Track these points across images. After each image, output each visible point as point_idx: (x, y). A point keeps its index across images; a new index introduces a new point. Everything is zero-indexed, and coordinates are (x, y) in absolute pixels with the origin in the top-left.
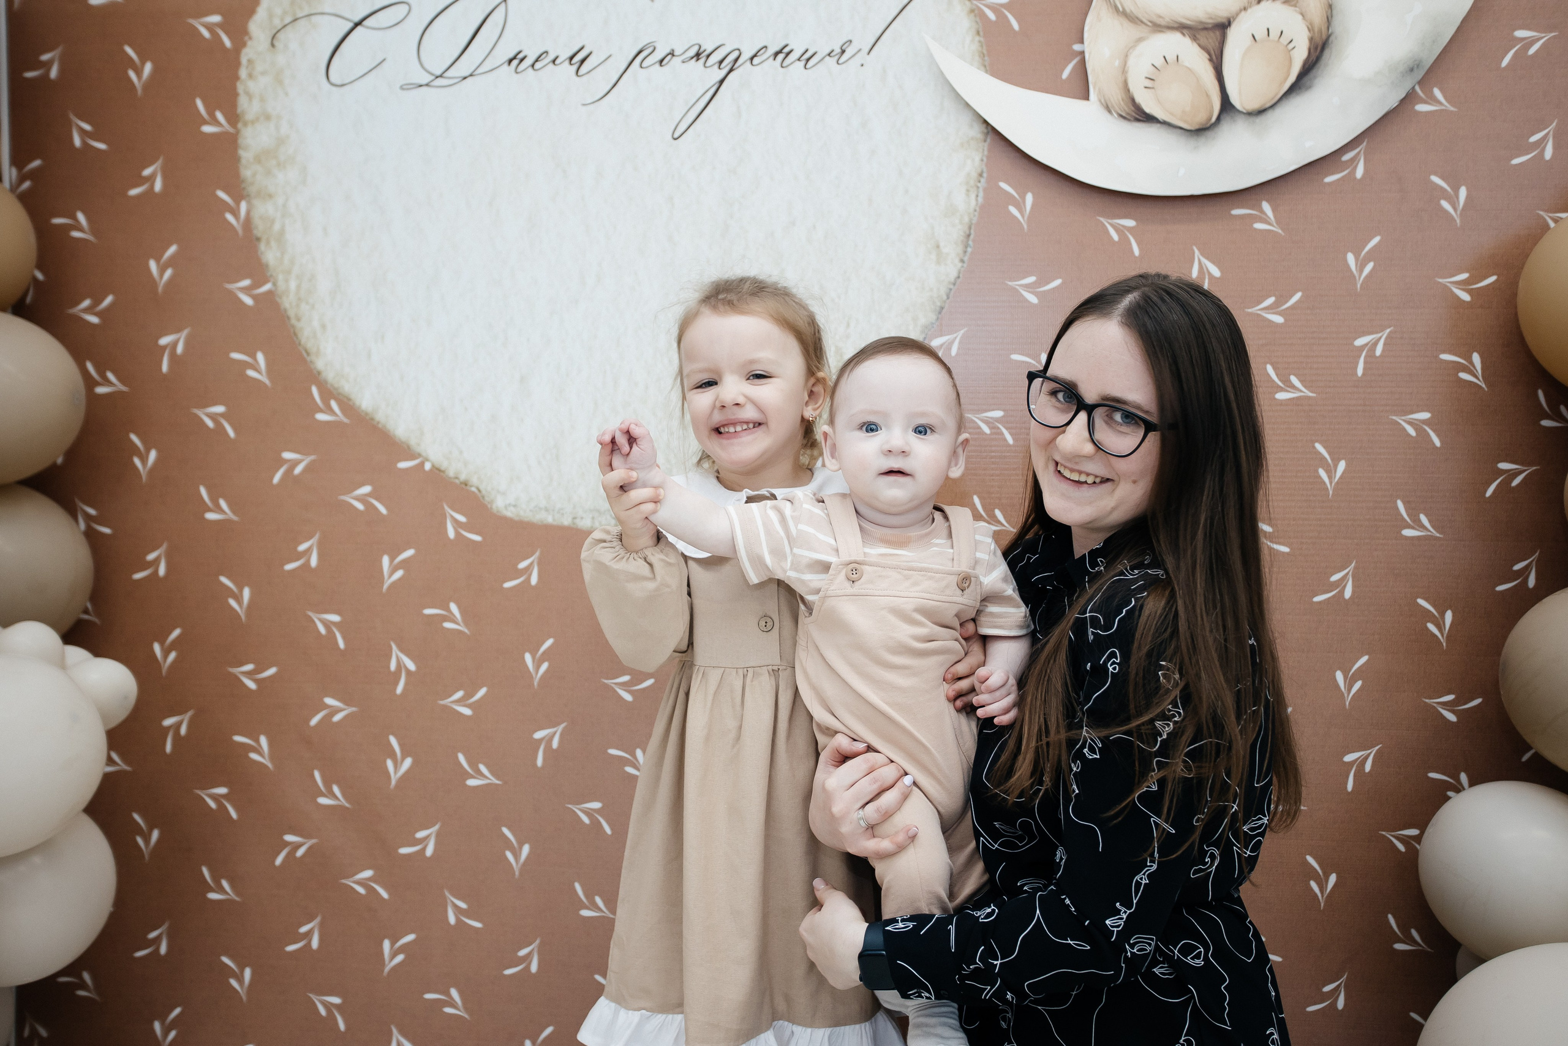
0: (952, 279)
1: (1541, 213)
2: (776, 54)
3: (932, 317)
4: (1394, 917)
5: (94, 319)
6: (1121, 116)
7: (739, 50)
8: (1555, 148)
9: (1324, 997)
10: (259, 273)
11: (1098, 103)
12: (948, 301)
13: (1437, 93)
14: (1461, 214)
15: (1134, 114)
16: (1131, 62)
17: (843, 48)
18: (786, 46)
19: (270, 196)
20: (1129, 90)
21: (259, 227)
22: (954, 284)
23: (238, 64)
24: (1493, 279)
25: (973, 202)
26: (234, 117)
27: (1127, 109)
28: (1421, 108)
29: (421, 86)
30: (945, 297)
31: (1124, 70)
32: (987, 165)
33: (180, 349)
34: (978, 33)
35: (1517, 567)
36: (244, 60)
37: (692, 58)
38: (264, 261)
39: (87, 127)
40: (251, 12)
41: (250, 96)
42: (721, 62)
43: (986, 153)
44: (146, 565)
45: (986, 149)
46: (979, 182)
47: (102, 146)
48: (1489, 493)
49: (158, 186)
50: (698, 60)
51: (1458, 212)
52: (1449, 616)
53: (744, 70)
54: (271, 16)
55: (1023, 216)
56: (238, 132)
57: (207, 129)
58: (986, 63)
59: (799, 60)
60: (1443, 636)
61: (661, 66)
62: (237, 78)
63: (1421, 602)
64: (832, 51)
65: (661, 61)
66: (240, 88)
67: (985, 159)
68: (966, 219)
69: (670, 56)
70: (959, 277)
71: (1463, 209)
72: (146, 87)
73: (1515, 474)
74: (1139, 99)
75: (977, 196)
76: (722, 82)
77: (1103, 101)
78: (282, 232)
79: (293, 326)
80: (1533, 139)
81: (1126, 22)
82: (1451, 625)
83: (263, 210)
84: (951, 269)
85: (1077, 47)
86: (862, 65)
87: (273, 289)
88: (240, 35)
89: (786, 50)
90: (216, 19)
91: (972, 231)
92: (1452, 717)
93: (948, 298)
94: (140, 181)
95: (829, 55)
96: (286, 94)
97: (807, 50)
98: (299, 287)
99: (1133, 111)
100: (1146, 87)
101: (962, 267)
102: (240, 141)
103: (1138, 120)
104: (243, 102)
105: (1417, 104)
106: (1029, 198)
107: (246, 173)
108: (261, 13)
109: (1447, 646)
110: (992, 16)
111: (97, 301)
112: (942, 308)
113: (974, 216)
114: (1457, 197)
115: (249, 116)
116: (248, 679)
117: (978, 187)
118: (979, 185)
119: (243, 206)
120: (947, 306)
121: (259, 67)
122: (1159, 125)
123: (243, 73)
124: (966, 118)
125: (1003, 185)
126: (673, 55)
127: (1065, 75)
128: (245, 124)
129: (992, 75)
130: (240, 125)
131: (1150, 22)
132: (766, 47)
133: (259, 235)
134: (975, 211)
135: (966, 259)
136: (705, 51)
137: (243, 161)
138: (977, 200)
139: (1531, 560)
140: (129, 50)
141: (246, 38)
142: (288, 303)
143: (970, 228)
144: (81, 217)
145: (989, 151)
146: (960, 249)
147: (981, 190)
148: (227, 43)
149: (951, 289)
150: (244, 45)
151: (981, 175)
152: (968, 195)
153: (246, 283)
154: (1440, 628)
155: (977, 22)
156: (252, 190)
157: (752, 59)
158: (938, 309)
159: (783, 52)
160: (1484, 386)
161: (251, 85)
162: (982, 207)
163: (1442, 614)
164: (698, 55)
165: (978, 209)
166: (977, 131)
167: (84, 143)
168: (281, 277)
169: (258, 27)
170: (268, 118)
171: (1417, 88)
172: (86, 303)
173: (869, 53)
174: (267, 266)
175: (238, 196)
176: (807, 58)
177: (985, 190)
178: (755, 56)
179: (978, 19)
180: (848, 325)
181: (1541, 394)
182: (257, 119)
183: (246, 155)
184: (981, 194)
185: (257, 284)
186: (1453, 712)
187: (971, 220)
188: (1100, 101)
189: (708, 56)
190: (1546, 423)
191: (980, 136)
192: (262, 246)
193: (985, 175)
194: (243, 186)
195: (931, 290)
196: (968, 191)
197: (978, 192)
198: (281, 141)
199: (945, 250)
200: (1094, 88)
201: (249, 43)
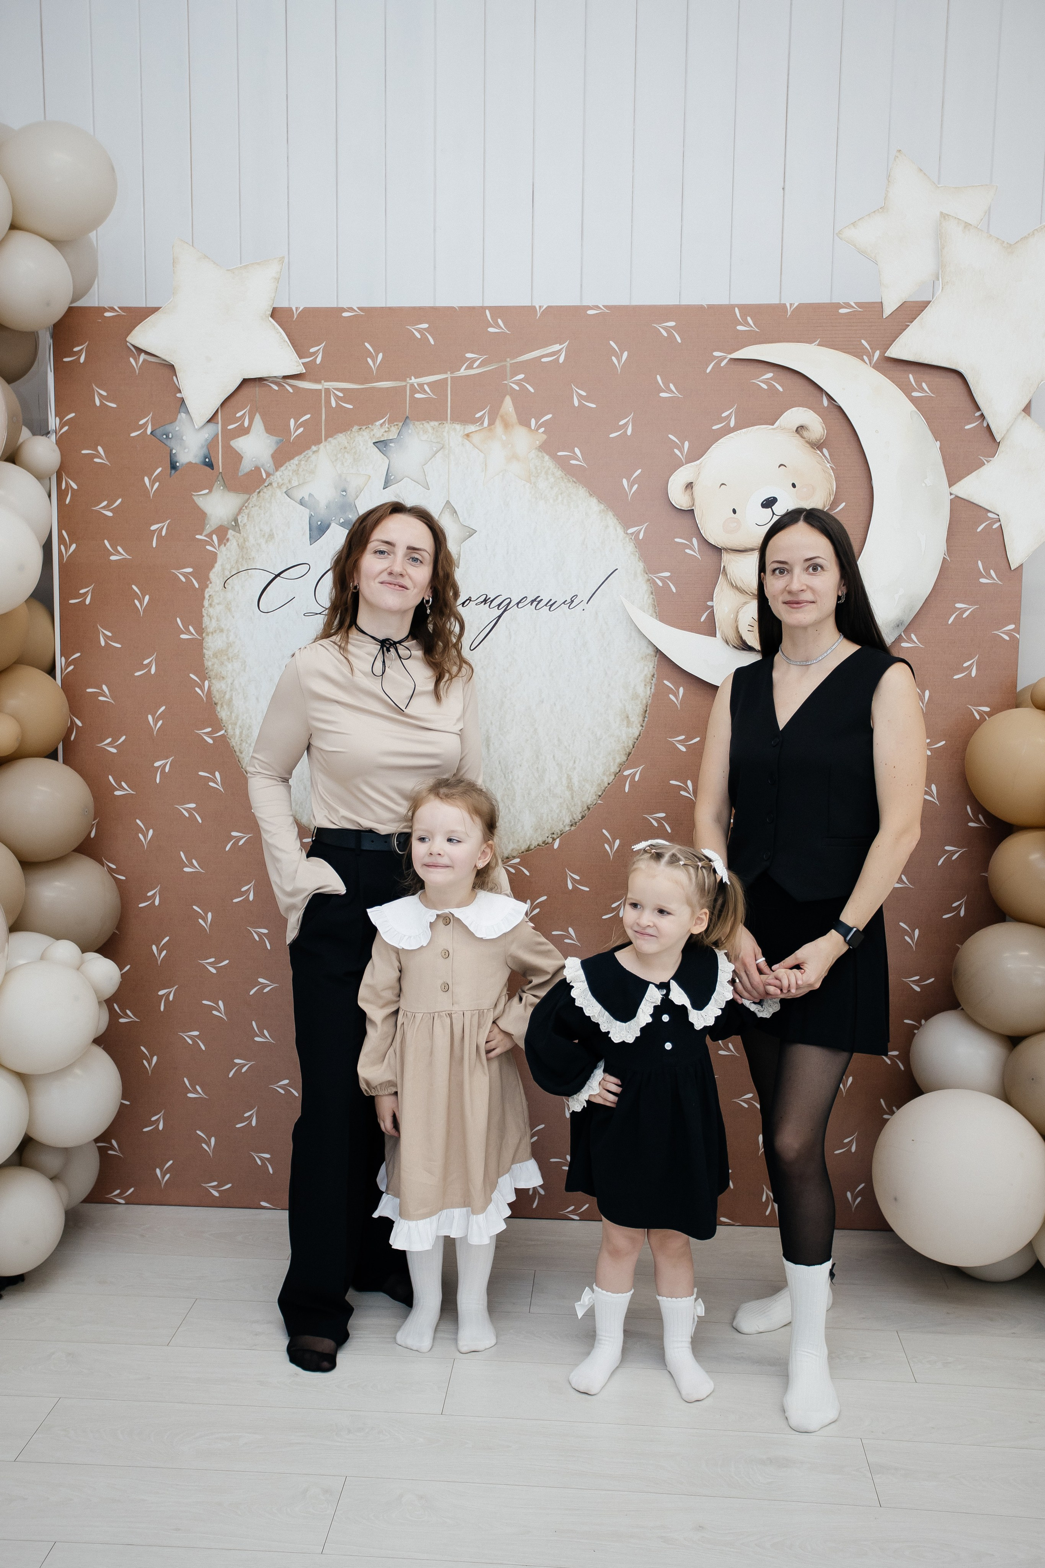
0: (636, 737)
1: (970, 706)
2: (532, 602)
3: (624, 758)
4: (884, 1101)
5: (114, 750)
6: (734, 647)
7: (510, 599)
8: (977, 670)
9: (843, 1146)
10: (216, 724)
11: (722, 639)
12: (633, 749)
13: (913, 636)
14: (926, 707)
15: (741, 646)
16: (740, 615)
17: (572, 599)
18: (539, 597)
19: (223, 678)
20: (739, 632)
21: (216, 697)
22: (637, 740)
23: (204, 598)
24: (944, 742)
25: (649, 692)
26: (200, 630)
27: (737, 642)
28: (904, 645)
29: (317, 614)
30: (632, 747)
31: (736, 621)
32: (656, 671)
33: (167, 770)
34: (652, 593)
35: (954, 905)
36: (207, 596)
37: (482, 602)
38: (219, 717)
39: (109, 634)
40: (213, 567)
41: (211, 618)
42: (499, 605)
43: (656, 663)
44: (147, 899)
45: (656, 661)
46: (652, 680)
47: (119, 646)
48: (939, 864)
49: (153, 671)
50: (485, 604)
51: (924, 705)
52: (917, 932)
53: (513, 611)
54: (223, 570)
55: (678, 701)
56: (203, 640)
57: (183, 636)
58: (657, 611)
59: (546, 605)
60: (913, 943)
61: (463, 606)
62: (203, 607)
63: (901, 924)
64: (566, 600)
65: (463, 603)
66: (204, 614)
67: (655, 667)
68: (644, 702)
69: (469, 601)
70: (640, 735)
71: (927, 703)
72: (144, 611)
73: (955, 853)
74: (744, 638)
75: (651, 688)
76: (500, 617)
77: (724, 638)
78: (231, 700)
79: (238, 756)
80: (965, 665)
81: (737, 592)
82: (918, 937)
83: (218, 686)
84: (635, 731)
85: (709, 603)
86: (584, 610)
87: (226, 734)
88: (205, 581)
89: (538, 600)
90: (190, 570)
91: (648, 709)
92: (918, 989)
93: (634, 747)
94: (142, 667)
95: (564, 603)
96: (233, 617)
97: (551, 600)
98: (241, 733)
99: (741, 644)
100: (748, 631)
101: (642, 729)
102: (204, 644)
103: (744, 649)
104: (206, 620)
105: (903, 642)
106: (681, 690)
107: (208, 664)
108: (217, 567)
109: (916, 949)
110: (660, 584)
111: (115, 740)
112: (630, 753)
113: (649, 700)
114: (924, 696)
115: (210, 630)
116: (210, 966)
117: (651, 683)
118: (652, 682)
119: (206, 683)
120: (632, 753)
121: (216, 601)
122: (756, 653)
123: (206, 603)
124: (644, 643)
125: (666, 682)
126: (470, 600)
127: (702, 619)
128: (208, 635)
129: (661, 621)
130: (204, 635)
131: (752, 593)
132: (526, 597)
133: (216, 701)
134: (650, 697)
135: (644, 725)
136: (490, 598)
137: (206, 656)
138: (651, 691)
139: (962, 901)
140: (134, 587)
141: (208, 582)
142: (234, 742)
143: (647, 707)
144: (105, 688)
145: (658, 661)
146: (641, 719)
147: (653, 684)
148: (197, 586)
149: (635, 742)
150: (207, 587)
151: (653, 676)
152: (645, 688)
153: (209, 730)
154: (912, 938)
155: (651, 587)
156: (212, 674)
157: (518, 604)
158: (627, 753)
159: (536, 601)
160: (938, 803)
161: (211, 610)
162: (654, 695)
163: (913, 931)
164: (485, 601)
165: (651, 696)
166: (651, 651)
167: (106, 643)
168: (230, 727)
169: (216, 576)
170: (222, 631)
171: (902, 634)
172: (109, 740)
173: (587, 603)
174: (222, 720)
175: (204, 678)
176: (551, 605)
177: (655, 685)
178: (520, 602)
179: (652, 586)
180: (575, 762)
181: (968, 807)
182: (215, 631)
183: (208, 653)
184: (653, 687)
185: (215, 731)
186: (918, 986)
187: (647, 703)
188: (723, 638)
189: (492, 601)
190: (971, 824)
191: (653, 653)
192: (218, 708)
193: (655, 676)
194: (206, 671)
195: (624, 742)
196: (645, 685)
197: (651, 686)
198: (230, 645)
199: (632, 720)
200: (719, 630)
201: (210, 585)
